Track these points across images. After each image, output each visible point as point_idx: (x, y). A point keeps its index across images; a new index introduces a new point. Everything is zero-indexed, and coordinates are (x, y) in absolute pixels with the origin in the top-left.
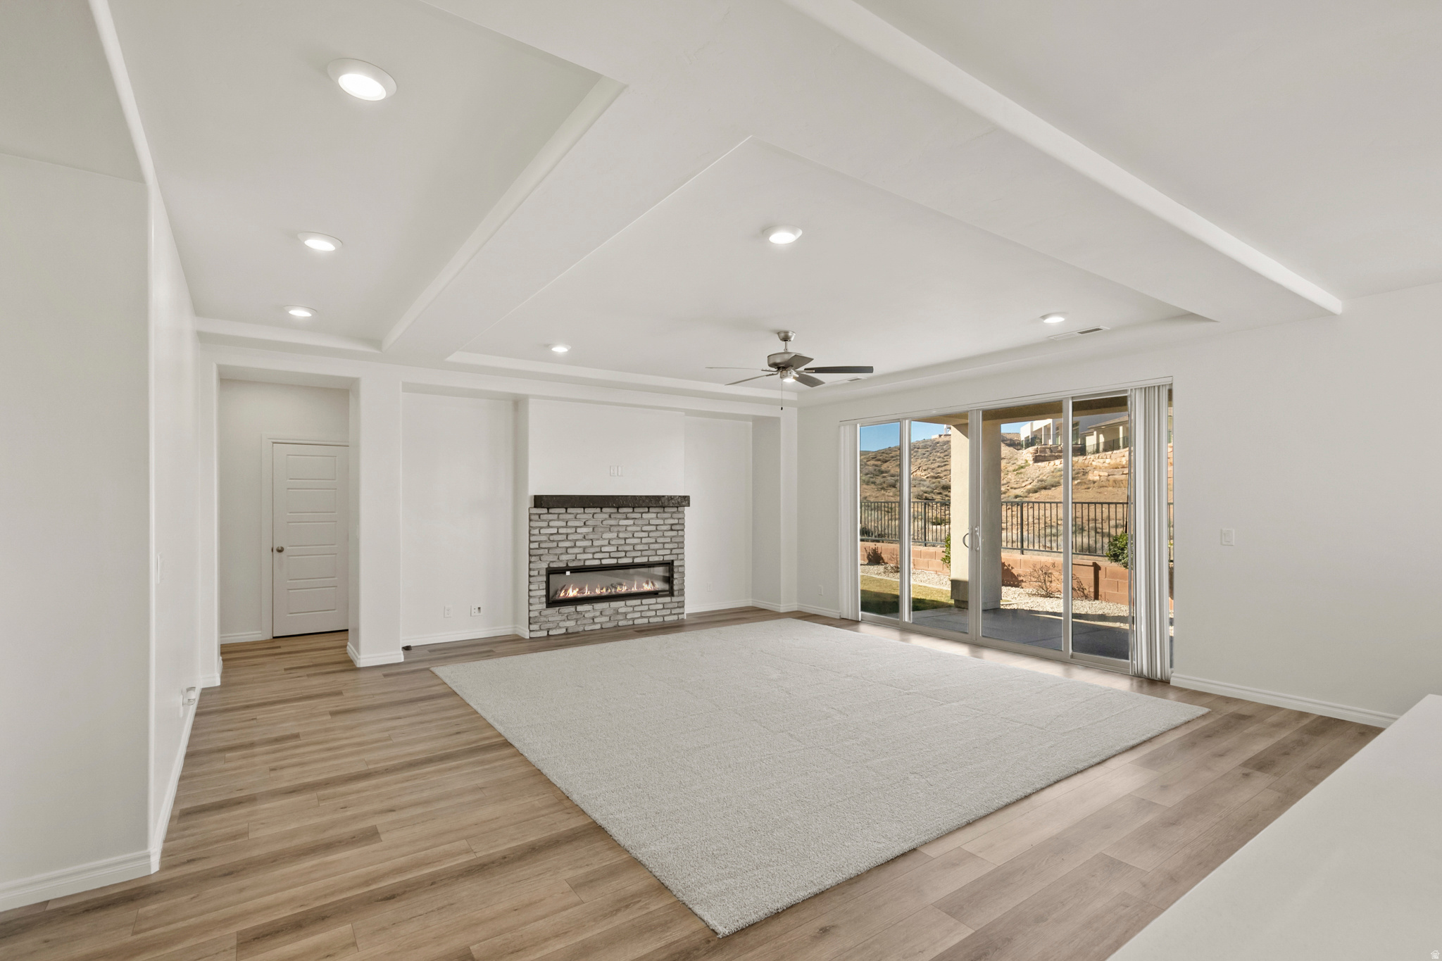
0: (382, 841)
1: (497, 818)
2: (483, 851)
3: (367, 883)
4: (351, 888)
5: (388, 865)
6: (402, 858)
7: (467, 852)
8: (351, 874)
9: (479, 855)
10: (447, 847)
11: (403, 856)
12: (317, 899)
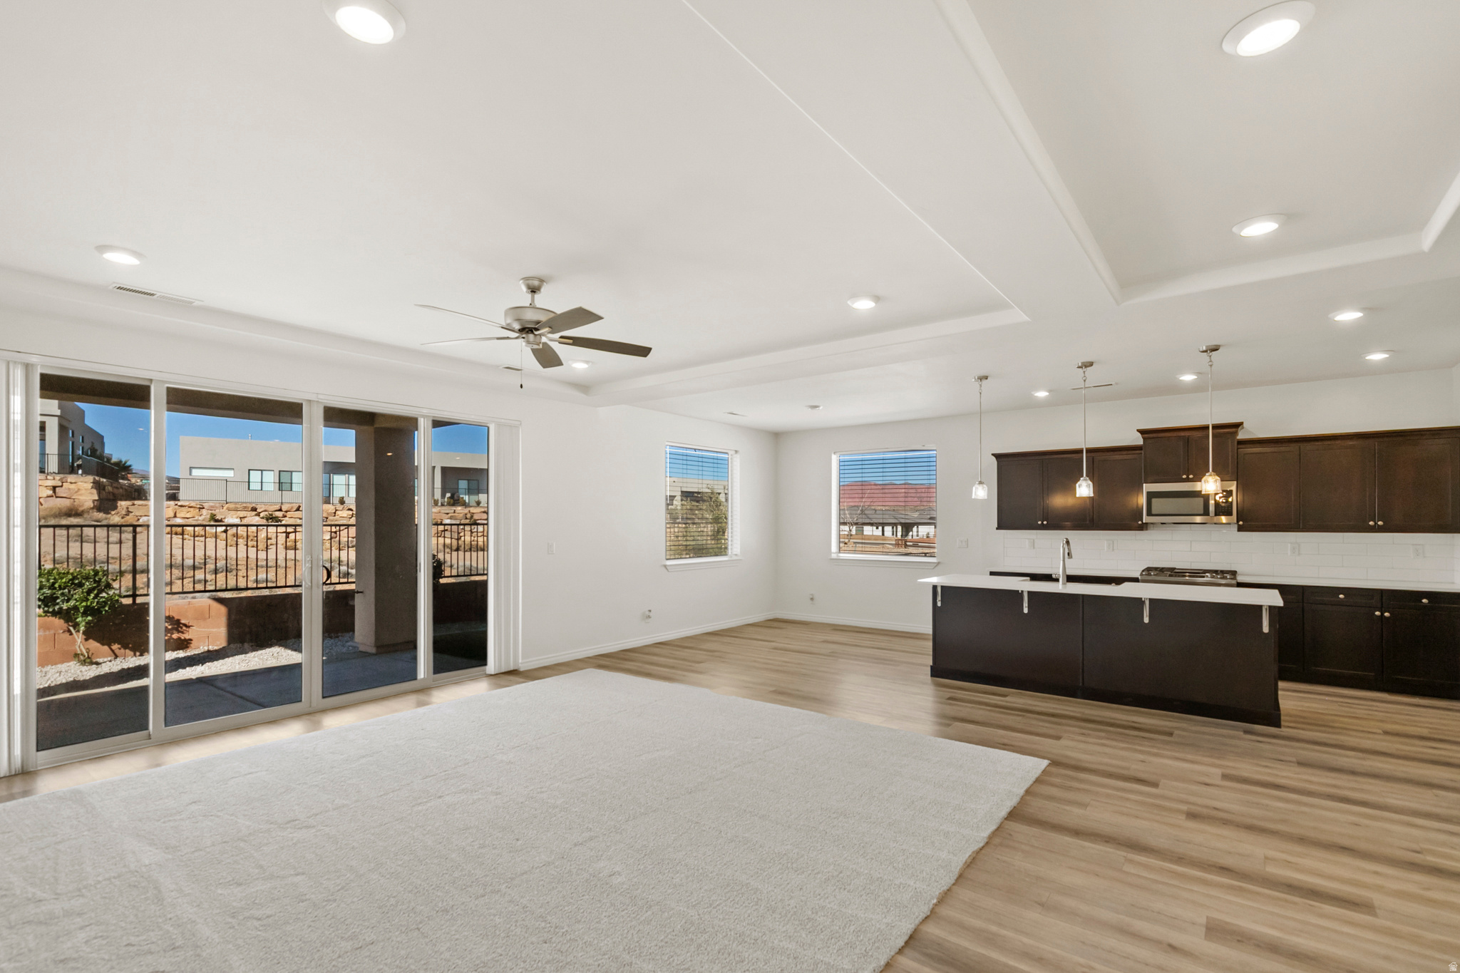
0: (1207, 917)
1: (1071, 868)
2: (1118, 854)
3: (1241, 889)
4: (1258, 893)
5: (1213, 892)
6: (1196, 889)
7: (1131, 861)
8: (1255, 905)
9: (1125, 854)
10: (1145, 874)
11: (1192, 890)
12: (1295, 903)
